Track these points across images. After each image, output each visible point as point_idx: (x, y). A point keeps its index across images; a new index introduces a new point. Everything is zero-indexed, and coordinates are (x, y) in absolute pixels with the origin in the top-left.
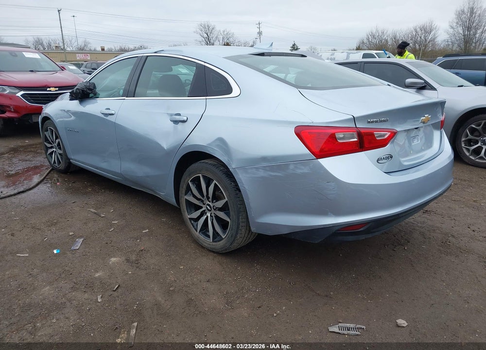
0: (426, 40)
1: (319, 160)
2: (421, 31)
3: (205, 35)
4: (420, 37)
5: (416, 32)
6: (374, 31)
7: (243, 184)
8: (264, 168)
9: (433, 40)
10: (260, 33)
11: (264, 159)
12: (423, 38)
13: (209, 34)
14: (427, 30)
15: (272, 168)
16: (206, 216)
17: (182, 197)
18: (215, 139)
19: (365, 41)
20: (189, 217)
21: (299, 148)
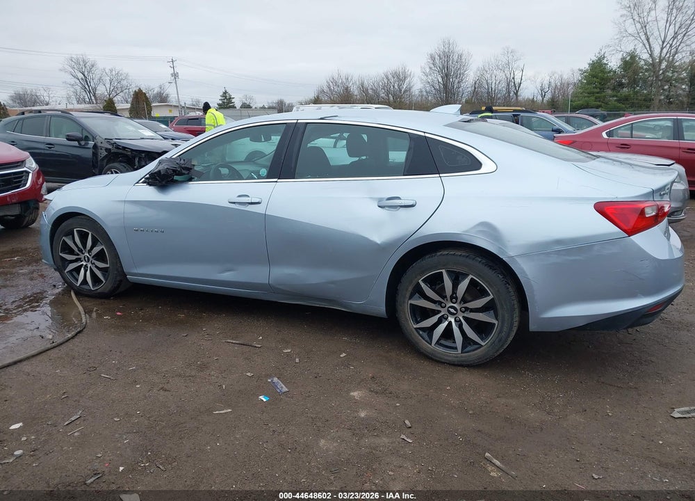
0: (401, 90)
1: (631, 237)
2: (394, 77)
3: (80, 76)
4: (394, 87)
5: (387, 78)
6: (336, 77)
7: (526, 275)
8: (558, 253)
9: (408, 90)
10: (175, 75)
11: (558, 242)
12: (396, 87)
13: (86, 74)
14: (400, 77)
15: (568, 252)
16: (447, 323)
17: (404, 302)
18: (475, 224)
19: (326, 89)
20: (415, 326)
21: (605, 227)
